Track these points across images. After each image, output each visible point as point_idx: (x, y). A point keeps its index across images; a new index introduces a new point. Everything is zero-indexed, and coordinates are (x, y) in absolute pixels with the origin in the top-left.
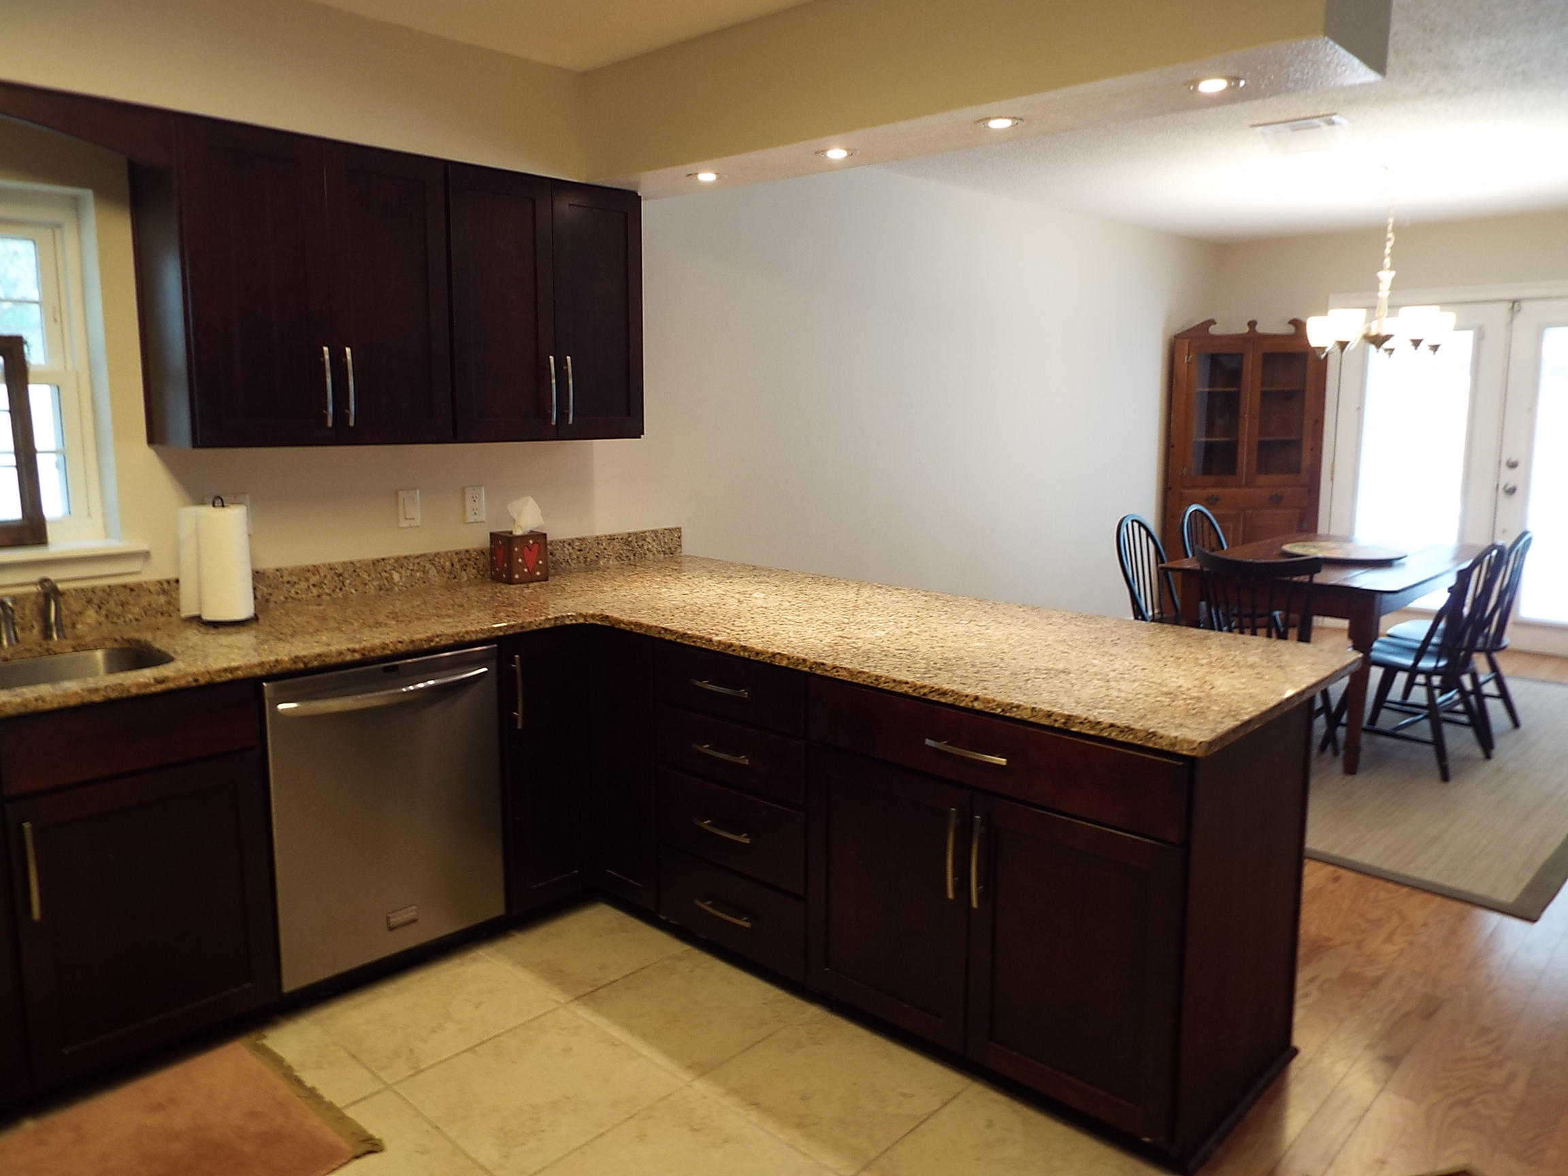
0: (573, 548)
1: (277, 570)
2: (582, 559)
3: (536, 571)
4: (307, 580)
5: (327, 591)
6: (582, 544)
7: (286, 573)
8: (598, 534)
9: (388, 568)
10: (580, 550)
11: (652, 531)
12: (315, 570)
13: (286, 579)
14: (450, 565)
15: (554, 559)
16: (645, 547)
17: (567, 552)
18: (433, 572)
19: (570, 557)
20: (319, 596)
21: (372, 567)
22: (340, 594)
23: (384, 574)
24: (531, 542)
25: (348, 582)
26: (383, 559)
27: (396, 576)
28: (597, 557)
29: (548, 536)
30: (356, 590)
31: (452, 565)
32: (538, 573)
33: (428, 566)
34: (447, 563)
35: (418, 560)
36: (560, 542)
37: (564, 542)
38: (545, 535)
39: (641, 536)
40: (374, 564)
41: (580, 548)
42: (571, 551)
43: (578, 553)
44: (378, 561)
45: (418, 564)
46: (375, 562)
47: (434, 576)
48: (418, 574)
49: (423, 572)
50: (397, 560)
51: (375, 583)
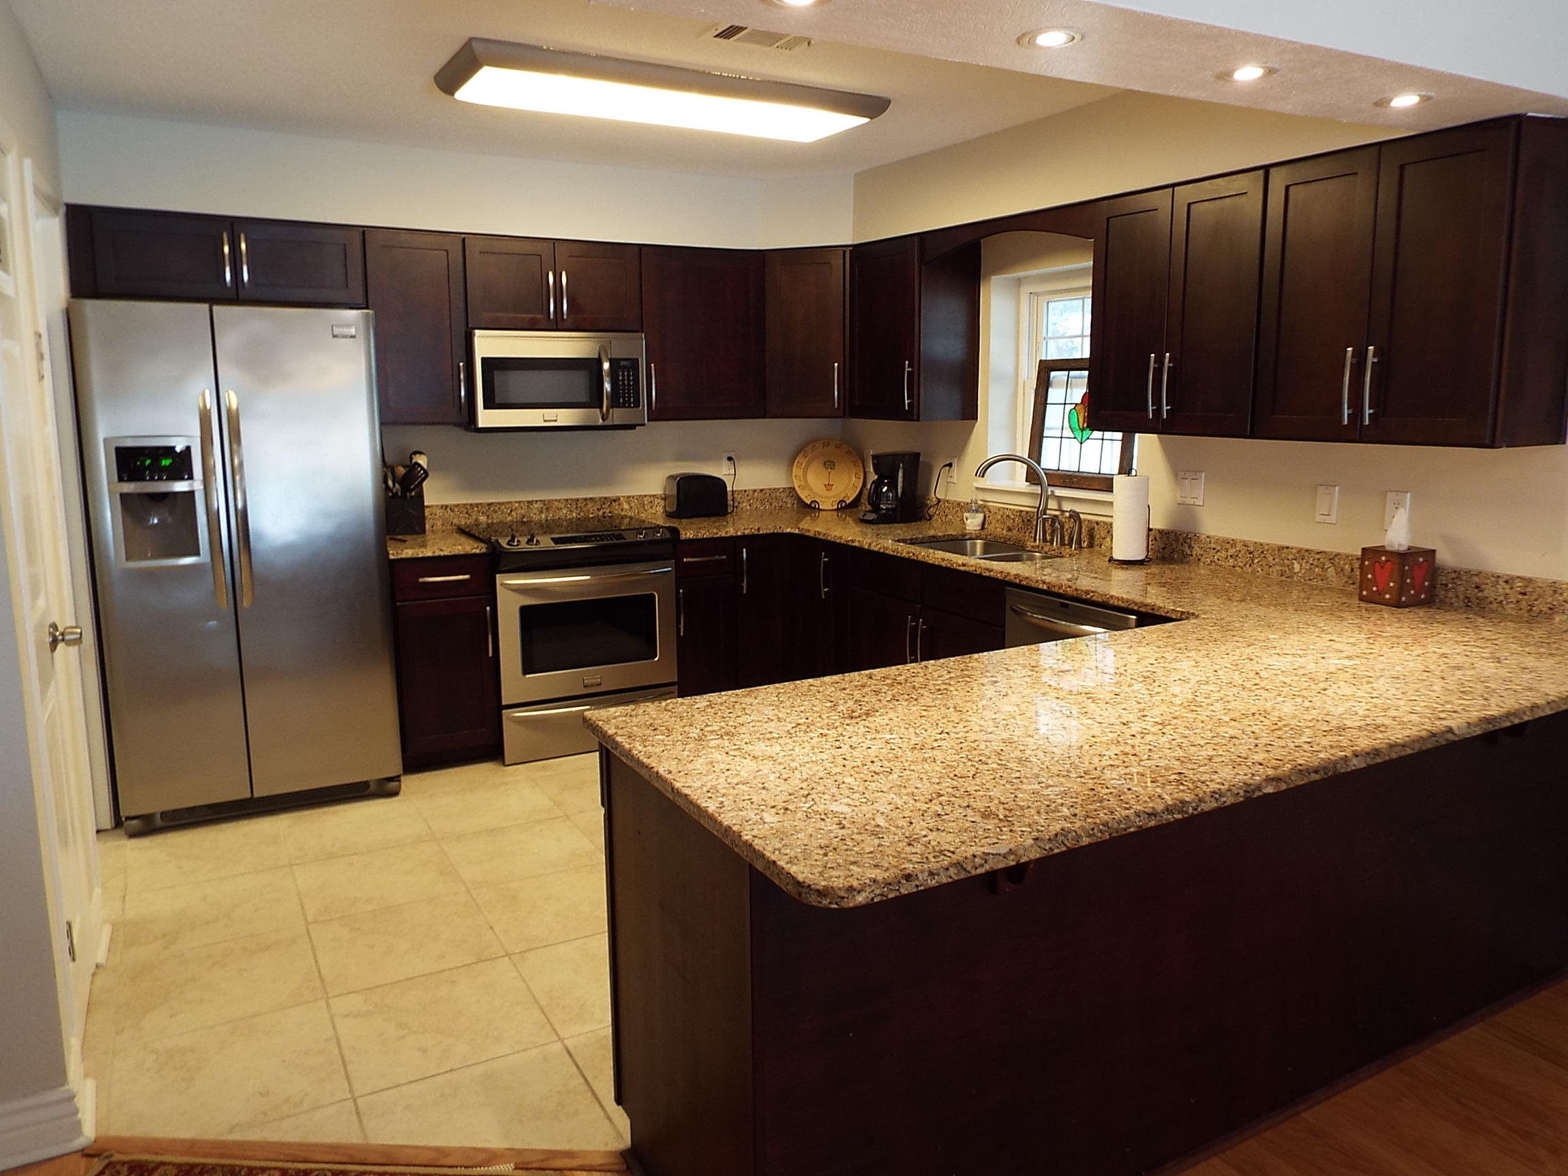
0: (1512, 588)
1: (1208, 537)
2: (1524, 604)
3: (1386, 593)
4: (1227, 550)
5: (1240, 564)
6: (1526, 587)
7: (1213, 541)
9: (1290, 557)
10: (1524, 594)
12: (1233, 543)
13: (1213, 545)
14: (1350, 570)
15: (1480, 594)
17: (1501, 591)
18: (1331, 571)
19: (1505, 598)
20: (1234, 567)
21: (1276, 552)
22: (1250, 570)
23: (1286, 561)
25: (1256, 561)
26: (1287, 548)
27: (1297, 567)
28: (1551, 609)
30: (1262, 570)
31: (1352, 570)
32: (1387, 596)
33: (1328, 565)
34: (1347, 566)
35: (1318, 556)
36: (1493, 576)
37: (1499, 577)
38: (1433, 552)
40: (1279, 550)
41: (1522, 591)
42: (1508, 591)
43: (1520, 597)
44: (1283, 548)
45: (1319, 559)
46: (1281, 548)
47: (1332, 576)
48: (1317, 570)
49: (1322, 568)
50: (1299, 551)
51: (1278, 568)
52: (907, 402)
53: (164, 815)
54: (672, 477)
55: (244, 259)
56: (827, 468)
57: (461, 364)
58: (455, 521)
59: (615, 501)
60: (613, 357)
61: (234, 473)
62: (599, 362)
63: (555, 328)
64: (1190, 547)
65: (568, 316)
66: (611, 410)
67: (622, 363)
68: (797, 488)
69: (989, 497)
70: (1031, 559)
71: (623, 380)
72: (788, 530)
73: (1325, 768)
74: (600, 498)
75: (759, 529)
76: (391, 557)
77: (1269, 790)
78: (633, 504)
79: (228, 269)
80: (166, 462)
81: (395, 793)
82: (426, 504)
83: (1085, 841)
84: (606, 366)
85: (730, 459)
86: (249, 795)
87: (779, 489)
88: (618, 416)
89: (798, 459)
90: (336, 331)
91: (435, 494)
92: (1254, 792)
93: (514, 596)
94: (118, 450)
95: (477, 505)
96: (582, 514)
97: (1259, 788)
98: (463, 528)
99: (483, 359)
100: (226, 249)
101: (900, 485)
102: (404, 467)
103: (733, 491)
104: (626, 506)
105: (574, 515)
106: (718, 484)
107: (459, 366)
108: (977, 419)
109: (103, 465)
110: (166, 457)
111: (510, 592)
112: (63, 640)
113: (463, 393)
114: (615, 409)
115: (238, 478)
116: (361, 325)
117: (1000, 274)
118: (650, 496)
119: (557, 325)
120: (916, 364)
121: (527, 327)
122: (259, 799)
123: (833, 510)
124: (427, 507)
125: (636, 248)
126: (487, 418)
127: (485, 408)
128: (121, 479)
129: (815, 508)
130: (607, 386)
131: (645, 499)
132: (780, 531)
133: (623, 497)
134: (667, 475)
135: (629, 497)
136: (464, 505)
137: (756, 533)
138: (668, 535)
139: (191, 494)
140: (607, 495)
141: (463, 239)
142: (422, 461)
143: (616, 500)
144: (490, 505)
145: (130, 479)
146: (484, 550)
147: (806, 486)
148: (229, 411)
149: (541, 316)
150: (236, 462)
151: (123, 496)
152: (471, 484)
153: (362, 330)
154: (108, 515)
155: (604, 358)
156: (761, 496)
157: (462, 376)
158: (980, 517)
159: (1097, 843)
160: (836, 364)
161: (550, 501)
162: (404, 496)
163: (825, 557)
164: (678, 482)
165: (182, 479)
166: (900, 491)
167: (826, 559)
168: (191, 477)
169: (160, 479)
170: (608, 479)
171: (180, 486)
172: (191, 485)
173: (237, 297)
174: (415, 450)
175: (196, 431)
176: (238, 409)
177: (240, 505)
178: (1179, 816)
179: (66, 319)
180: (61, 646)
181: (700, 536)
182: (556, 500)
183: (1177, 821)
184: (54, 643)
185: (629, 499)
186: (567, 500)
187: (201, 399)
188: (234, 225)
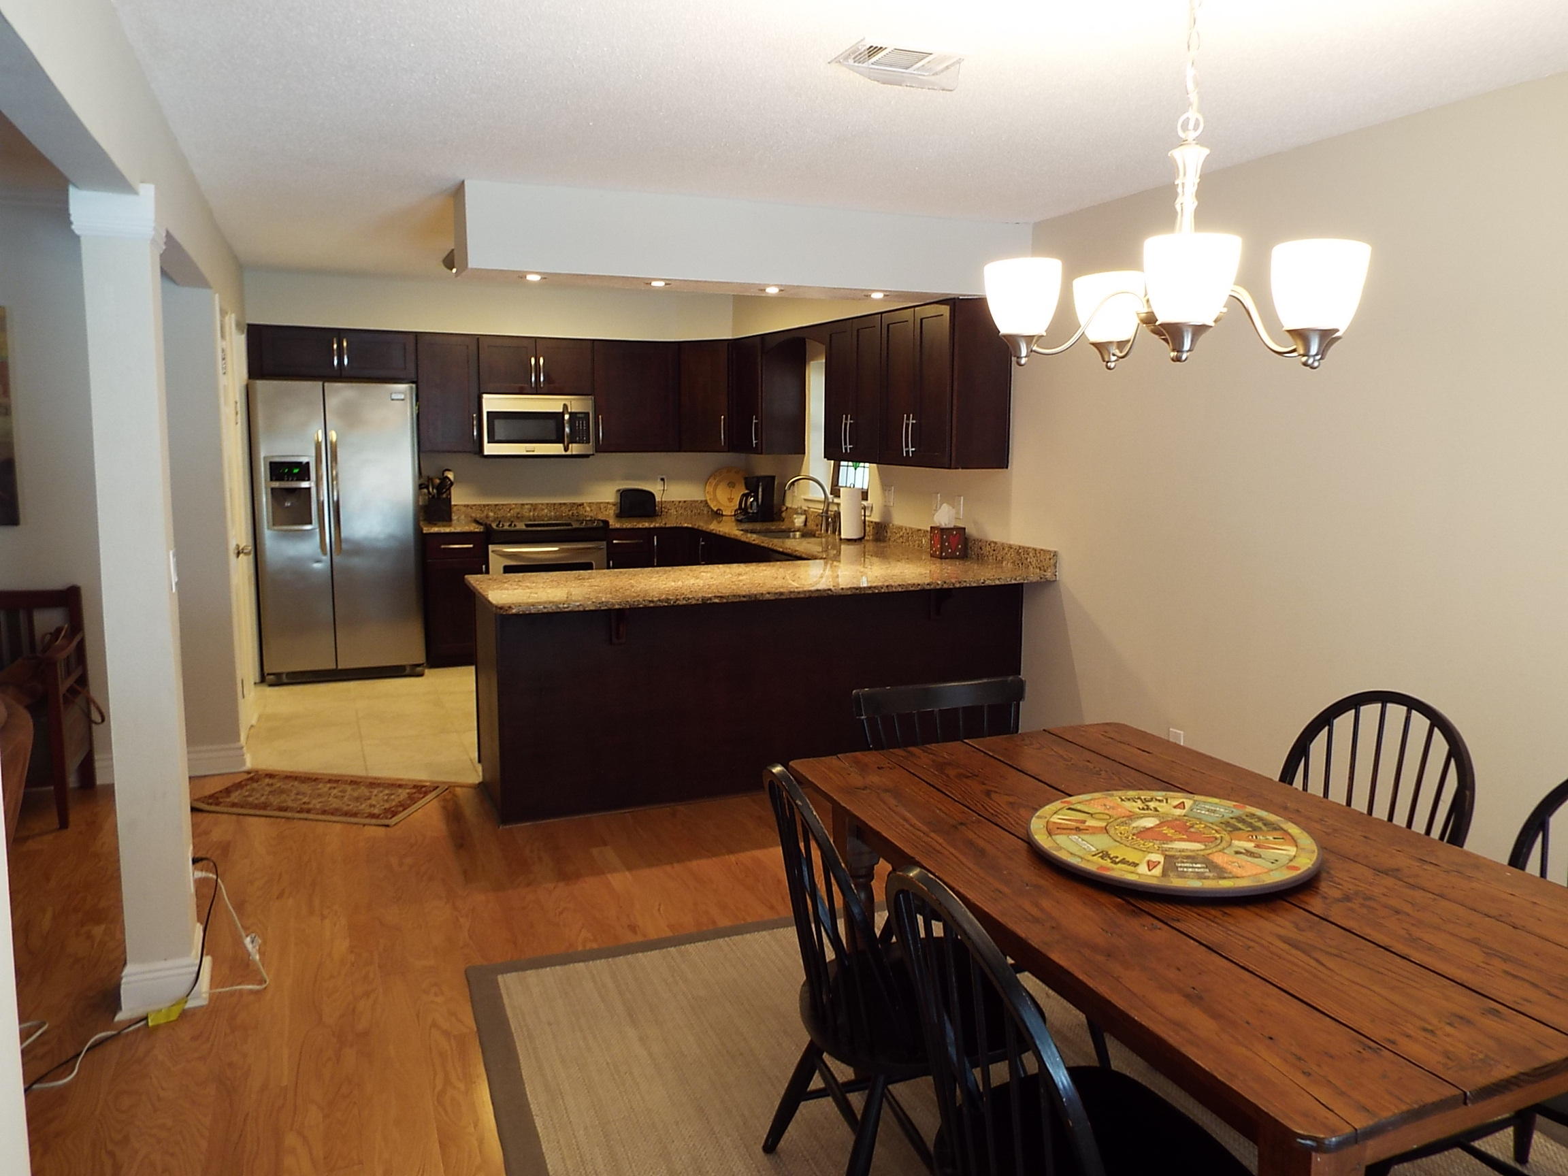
0: (990, 548)
1: (896, 526)
2: (995, 557)
6: (995, 546)
7: (894, 527)
8: (1012, 543)
9: (921, 535)
10: (994, 551)
11: (1033, 549)
15: (981, 552)
16: (1029, 560)
19: (989, 553)
21: (917, 533)
22: (907, 544)
24: (955, 533)
27: (923, 541)
28: (1002, 558)
29: (966, 530)
32: (957, 554)
37: (986, 542)
38: (965, 529)
39: (1026, 550)
52: (754, 442)
53: (288, 674)
54: (619, 490)
55: (345, 351)
56: (730, 487)
57: (475, 415)
58: (473, 515)
59: (580, 505)
60: (573, 411)
61: (333, 480)
62: (562, 414)
63: (535, 392)
64: (887, 532)
65: (544, 384)
66: (570, 445)
67: (580, 415)
68: (709, 501)
69: (811, 505)
70: (794, 537)
71: (579, 426)
72: (686, 525)
73: (749, 596)
74: (570, 503)
75: (665, 524)
76: (425, 532)
77: (717, 601)
78: (593, 508)
79: (336, 358)
80: (296, 471)
81: (421, 675)
82: (453, 503)
83: (617, 607)
84: (567, 417)
85: (663, 479)
86: (335, 667)
87: (697, 501)
88: (575, 449)
89: (710, 480)
90: (394, 396)
91: (459, 497)
92: (708, 600)
93: (501, 559)
94: (271, 463)
95: (488, 505)
96: (558, 513)
97: (710, 599)
98: (478, 519)
99: (488, 413)
100: (335, 346)
101: (760, 497)
102: (440, 479)
103: (661, 501)
104: (588, 509)
105: (553, 513)
106: (651, 495)
107: (473, 417)
108: (804, 453)
109: (263, 471)
110: (296, 467)
111: (498, 557)
112: (242, 552)
113: (475, 433)
114: (574, 445)
115: (335, 483)
116: (408, 392)
117: (817, 360)
118: (605, 503)
119: (537, 390)
120: (760, 418)
121: (518, 392)
122: (341, 670)
123: (731, 516)
124: (455, 505)
125: (589, 342)
126: (490, 449)
127: (489, 442)
128: (271, 480)
129: (719, 514)
130: (567, 430)
131: (602, 505)
132: (680, 525)
133: (586, 503)
134: (616, 489)
135: (590, 503)
136: (479, 505)
137: (664, 526)
138: (601, 524)
139: (309, 489)
140: (574, 502)
141: (478, 338)
142: (450, 475)
143: (582, 505)
144: (496, 505)
145: (277, 480)
146: (482, 530)
147: (715, 498)
148: (331, 443)
149: (526, 385)
150: (334, 473)
151: (273, 489)
152: (484, 492)
153: (408, 396)
154: (264, 500)
155: (565, 412)
156: (685, 505)
157: (475, 422)
158: (803, 517)
159: (623, 609)
160: (723, 417)
161: (536, 504)
162: (439, 498)
163: (702, 541)
164: (621, 493)
165: (304, 480)
166: (760, 501)
167: (703, 543)
168: (309, 480)
169: (292, 480)
170: (577, 491)
171: (305, 485)
172: (310, 484)
173: (341, 376)
174: (446, 468)
175: (313, 452)
176: (336, 441)
177: (335, 498)
178: (666, 604)
179: (246, 391)
180: (241, 555)
181: (624, 526)
182: (540, 504)
183: (664, 606)
184: (238, 554)
185: (590, 504)
186: (547, 504)
187: (316, 436)
188: (340, 333)
